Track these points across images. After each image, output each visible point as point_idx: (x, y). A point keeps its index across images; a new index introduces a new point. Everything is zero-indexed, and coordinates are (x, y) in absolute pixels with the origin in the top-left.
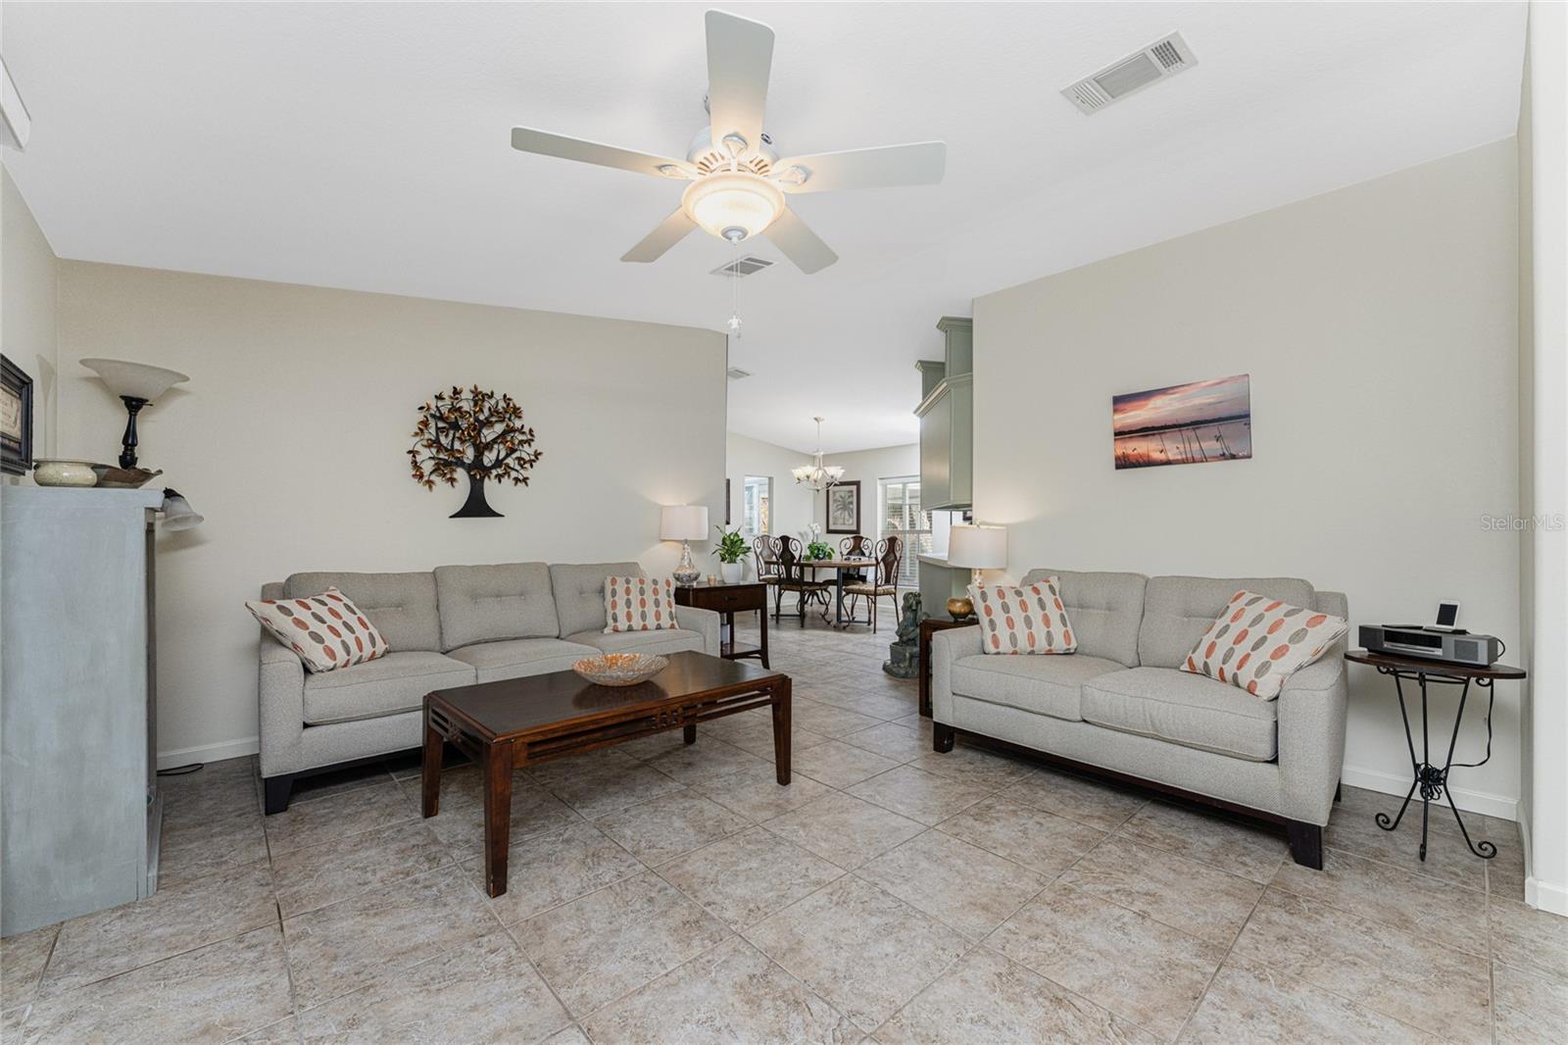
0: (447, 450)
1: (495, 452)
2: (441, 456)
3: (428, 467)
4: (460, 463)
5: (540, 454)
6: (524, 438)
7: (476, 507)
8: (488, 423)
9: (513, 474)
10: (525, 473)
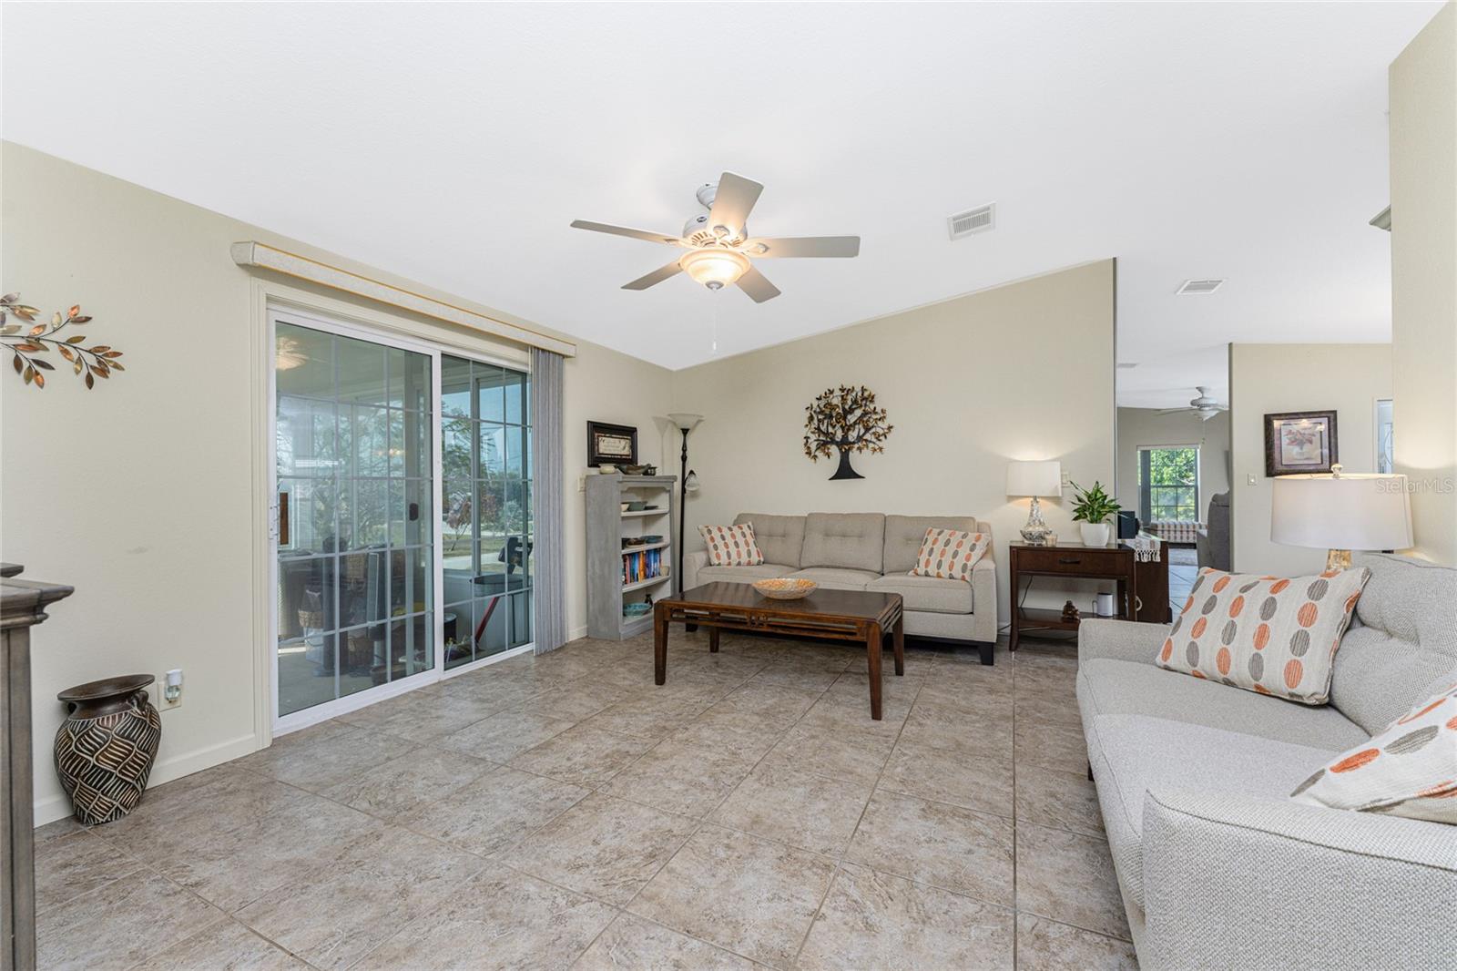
0: (823, 433)
1: (857, 430)
2: (821, 438)
3: (813, 446)
4: (833, 441)
5: (892, 427)
6: (878, 417)
7: (845, 472)
8: (851, 411)
9: (871, 445)
10: (880, 444)
